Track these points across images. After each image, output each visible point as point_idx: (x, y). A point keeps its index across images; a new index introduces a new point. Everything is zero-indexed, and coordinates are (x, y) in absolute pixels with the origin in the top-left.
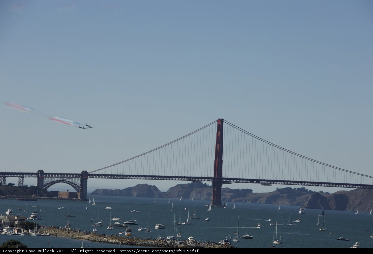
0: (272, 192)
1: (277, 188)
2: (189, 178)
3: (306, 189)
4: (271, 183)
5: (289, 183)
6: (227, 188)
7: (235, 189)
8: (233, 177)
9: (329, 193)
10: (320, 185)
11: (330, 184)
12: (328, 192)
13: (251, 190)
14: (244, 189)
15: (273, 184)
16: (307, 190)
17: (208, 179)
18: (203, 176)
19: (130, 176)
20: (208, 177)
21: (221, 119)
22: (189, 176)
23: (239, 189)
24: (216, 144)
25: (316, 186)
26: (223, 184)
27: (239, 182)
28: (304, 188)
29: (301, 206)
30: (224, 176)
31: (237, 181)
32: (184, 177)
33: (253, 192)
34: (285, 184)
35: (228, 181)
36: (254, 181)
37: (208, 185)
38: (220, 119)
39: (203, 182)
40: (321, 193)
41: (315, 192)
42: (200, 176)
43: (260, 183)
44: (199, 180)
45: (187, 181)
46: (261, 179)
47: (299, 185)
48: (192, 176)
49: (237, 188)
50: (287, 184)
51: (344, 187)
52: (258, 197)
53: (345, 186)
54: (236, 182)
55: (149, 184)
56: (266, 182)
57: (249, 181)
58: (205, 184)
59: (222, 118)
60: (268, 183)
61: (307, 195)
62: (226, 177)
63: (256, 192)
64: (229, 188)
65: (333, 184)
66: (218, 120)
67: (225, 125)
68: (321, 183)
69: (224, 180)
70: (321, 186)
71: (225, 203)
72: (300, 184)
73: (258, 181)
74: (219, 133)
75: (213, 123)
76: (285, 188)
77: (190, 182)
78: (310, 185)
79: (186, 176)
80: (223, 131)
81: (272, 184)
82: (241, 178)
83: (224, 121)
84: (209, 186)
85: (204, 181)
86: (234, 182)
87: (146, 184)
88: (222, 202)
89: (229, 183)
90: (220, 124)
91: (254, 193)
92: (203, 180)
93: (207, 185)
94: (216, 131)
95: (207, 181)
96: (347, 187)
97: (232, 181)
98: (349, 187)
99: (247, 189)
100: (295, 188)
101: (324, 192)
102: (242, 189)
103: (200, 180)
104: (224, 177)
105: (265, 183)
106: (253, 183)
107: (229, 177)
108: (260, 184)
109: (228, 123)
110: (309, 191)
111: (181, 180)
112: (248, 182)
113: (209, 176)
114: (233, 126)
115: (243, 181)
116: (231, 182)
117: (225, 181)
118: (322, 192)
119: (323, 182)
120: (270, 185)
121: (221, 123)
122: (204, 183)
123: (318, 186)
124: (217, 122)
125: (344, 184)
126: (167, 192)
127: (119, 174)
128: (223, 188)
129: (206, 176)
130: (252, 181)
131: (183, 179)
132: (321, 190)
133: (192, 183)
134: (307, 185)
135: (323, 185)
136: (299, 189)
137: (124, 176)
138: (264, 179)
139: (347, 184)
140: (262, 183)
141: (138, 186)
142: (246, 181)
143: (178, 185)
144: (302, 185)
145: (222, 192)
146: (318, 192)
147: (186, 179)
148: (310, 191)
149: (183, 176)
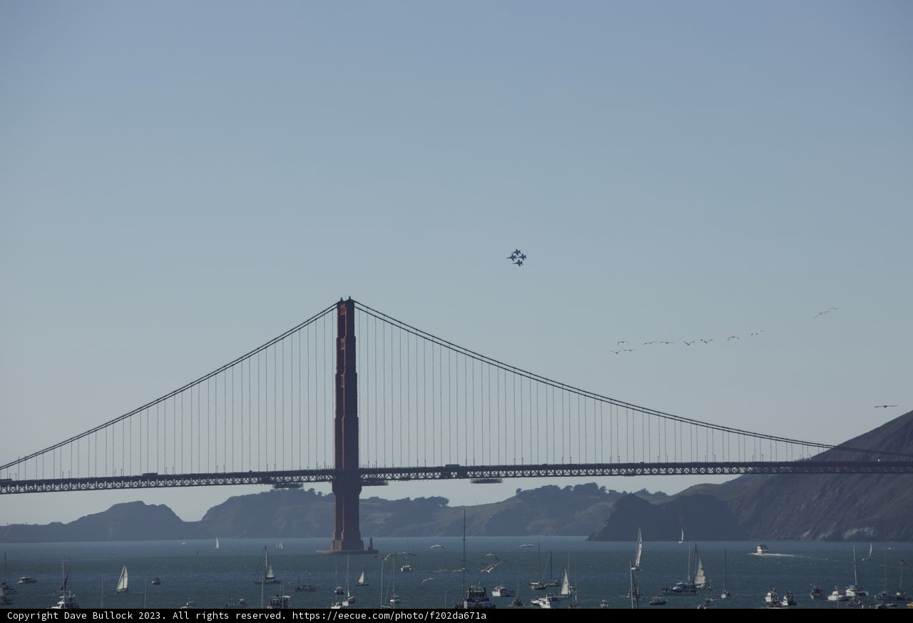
0: (505, 501)
1: (519, 490)
2: (264, 477)
3: (600, 486)
4: (499, 476)
5: (551, 472)
6: (374, 499)
7: (398, 500)
8: (389, 466)
9: (664, 494)
10: (639, 471)
11: (667, 465)
12: (663, 491)
13: (446, 501)
14: (423, 498)
15: (507, 476)
16: (603, 488)
17: (319, 474)
18: (304, 468)
19: (92, 480)
20: (320, 468)
21: (348, 299)
22: (263, 469)
23: (409, 498)
24: (335, 372)
25: (628, 474)
26: (363, 487)
27: (408, 479)
28: (594, 485)
29: (587, 537)
30: (363, 463)
31: (403, 474)
32: (251, 475)
33: (448, 505)
34: (539, 475)
35: (378, 476)
36: (452, 473)
37: (320, 493)
38: (344, 300)
39: (304, 483)
40: (642, 497)
41: (625, 492)
42: (296, 468)
43: (467, 477)
44: (292, 481)
45: (259, 485)
46: (470, 464)
47: (579, 475)
48: (271, 469)
49: (404, 497)
50: (547, 475)
51: (706, 473)
52: (467, 518)
53: (711, 470)
54: (400, 479)
55: (148, 503)
56: (486, 474)
57: (436, 474)
58: (312, 490)
59: (350, 298)
60: (491, 476)
61: (602, 503)
62: (371, 467)
63: (459, 504)
64: (381, 497)
65: (675, 465)
66: (340, 304)
67: (359, 317)
68: (643, 466)
69: (366, 476)
70: (642, 474)
71: (371, 540)
72: (583, 472)
73: (461, 472)
74: (343, 340)
75: (324, 313)
76: (540, 487)
77: (267, 488)
78: (611, 474)
79: (255, 470)
80: (356, 334)
81: (503, 479)
82: (413, 465)
83: (356, 304)
84: (323, 495)
85: (309, 481)
86: (393, 479)
87: (141, 503)
88: (362, 539)
89: (381, 482)
90: (345, 313)
91: (453, 508)
92: (304, 478)
93: (317, 493)
94: (336, 336)
95: (316, 481)
96: (715, 473)
97: (389, 478)
98: (723, 473)
99: (433, 498)
100: (568, 487)
101: (652, 491)
102: (416, 499)
103: (296, 479)
104: (365, 467)
105: (482, 476)
106: (450, 477)
107: (380, 465)
108: (467, 481)
109: (368, 310)
110: (607, 492)
111: (242, 483)
112: (434, 478)
113: (322, 467)
114: (384, 318)
115: (421, 475)
116: (385, 479)
117: (368, 479)
118: (644, 492)
119: (647, 461)
120: (496, 480)
121: (346, 310)
122: (307, 487)
123: (634, 474)
124: (336, 310)
125: (706, 465)
126: (201, 522)
127: (58, 477)
128: (364, 500)
129: (313, 467)
130: (447, 472)
131: (246, 482)
132: (643, 488)
133: (272, 490)
134: (603, 474)
135: (647, 471)
136: (578, 487)
137: (75, 481)
138: (478, 464)
139: (714, 465)
140: (474, 476)
141: (116, 508)
142: (430, 475)
143: (232, 500)
144: (587, 475)
145: (361, 511)
146: (633, 492)
147: (254, 480)
148: (610, 491)
149: (246, 470)
